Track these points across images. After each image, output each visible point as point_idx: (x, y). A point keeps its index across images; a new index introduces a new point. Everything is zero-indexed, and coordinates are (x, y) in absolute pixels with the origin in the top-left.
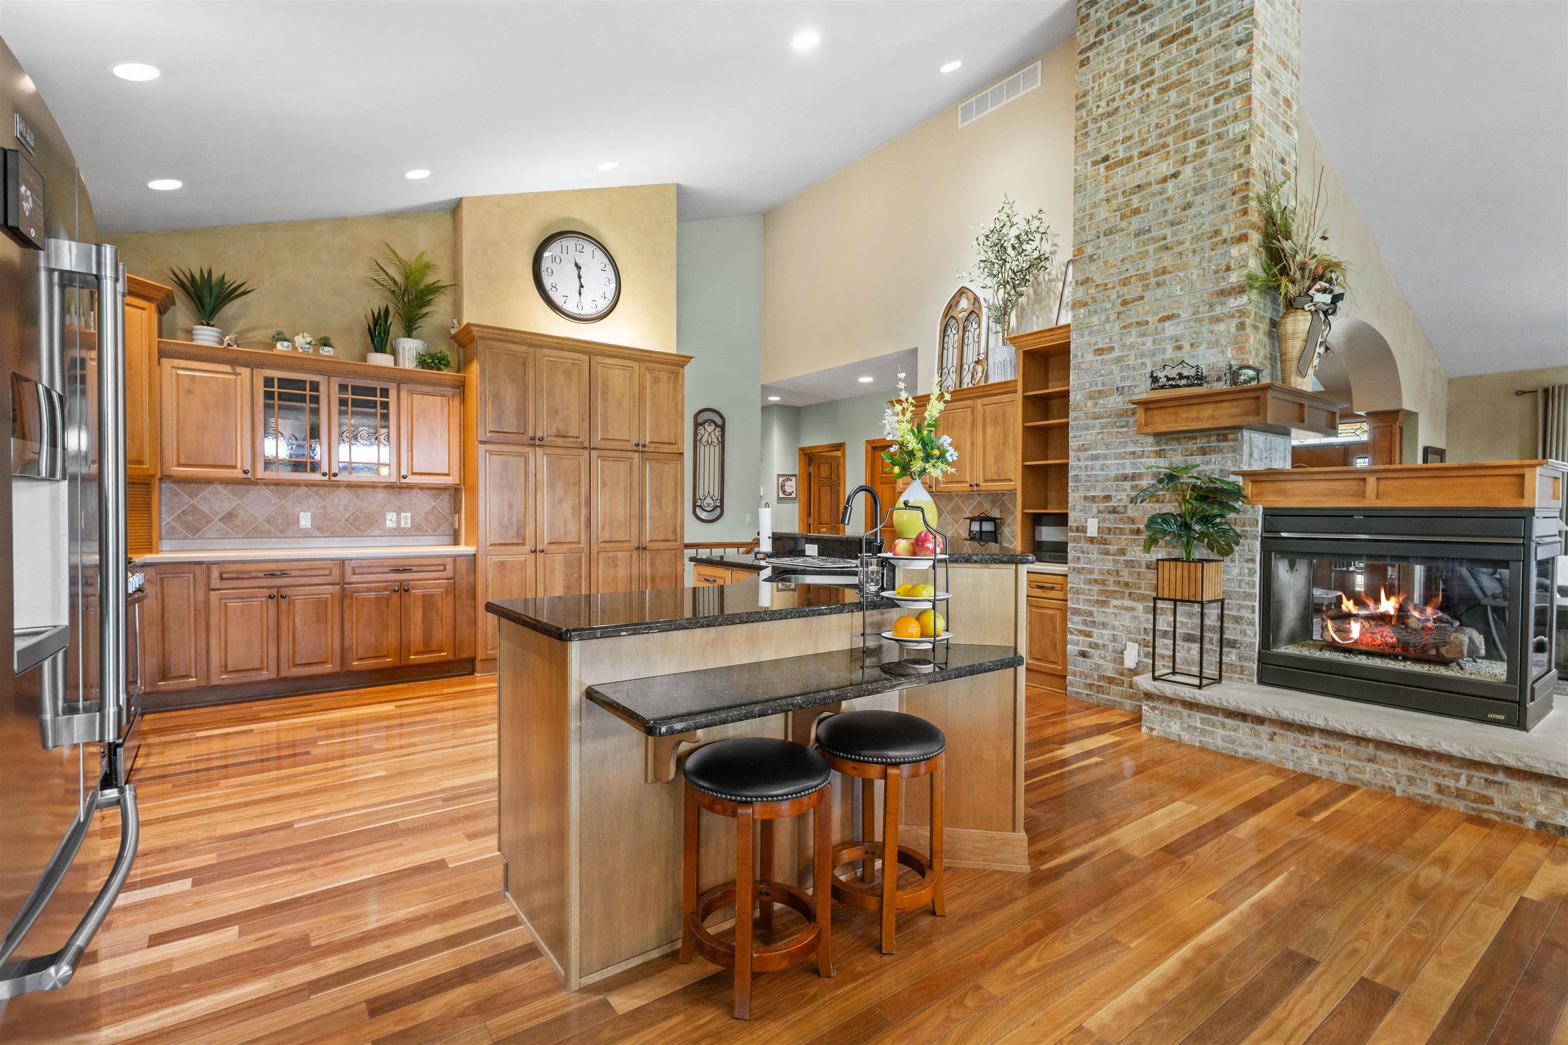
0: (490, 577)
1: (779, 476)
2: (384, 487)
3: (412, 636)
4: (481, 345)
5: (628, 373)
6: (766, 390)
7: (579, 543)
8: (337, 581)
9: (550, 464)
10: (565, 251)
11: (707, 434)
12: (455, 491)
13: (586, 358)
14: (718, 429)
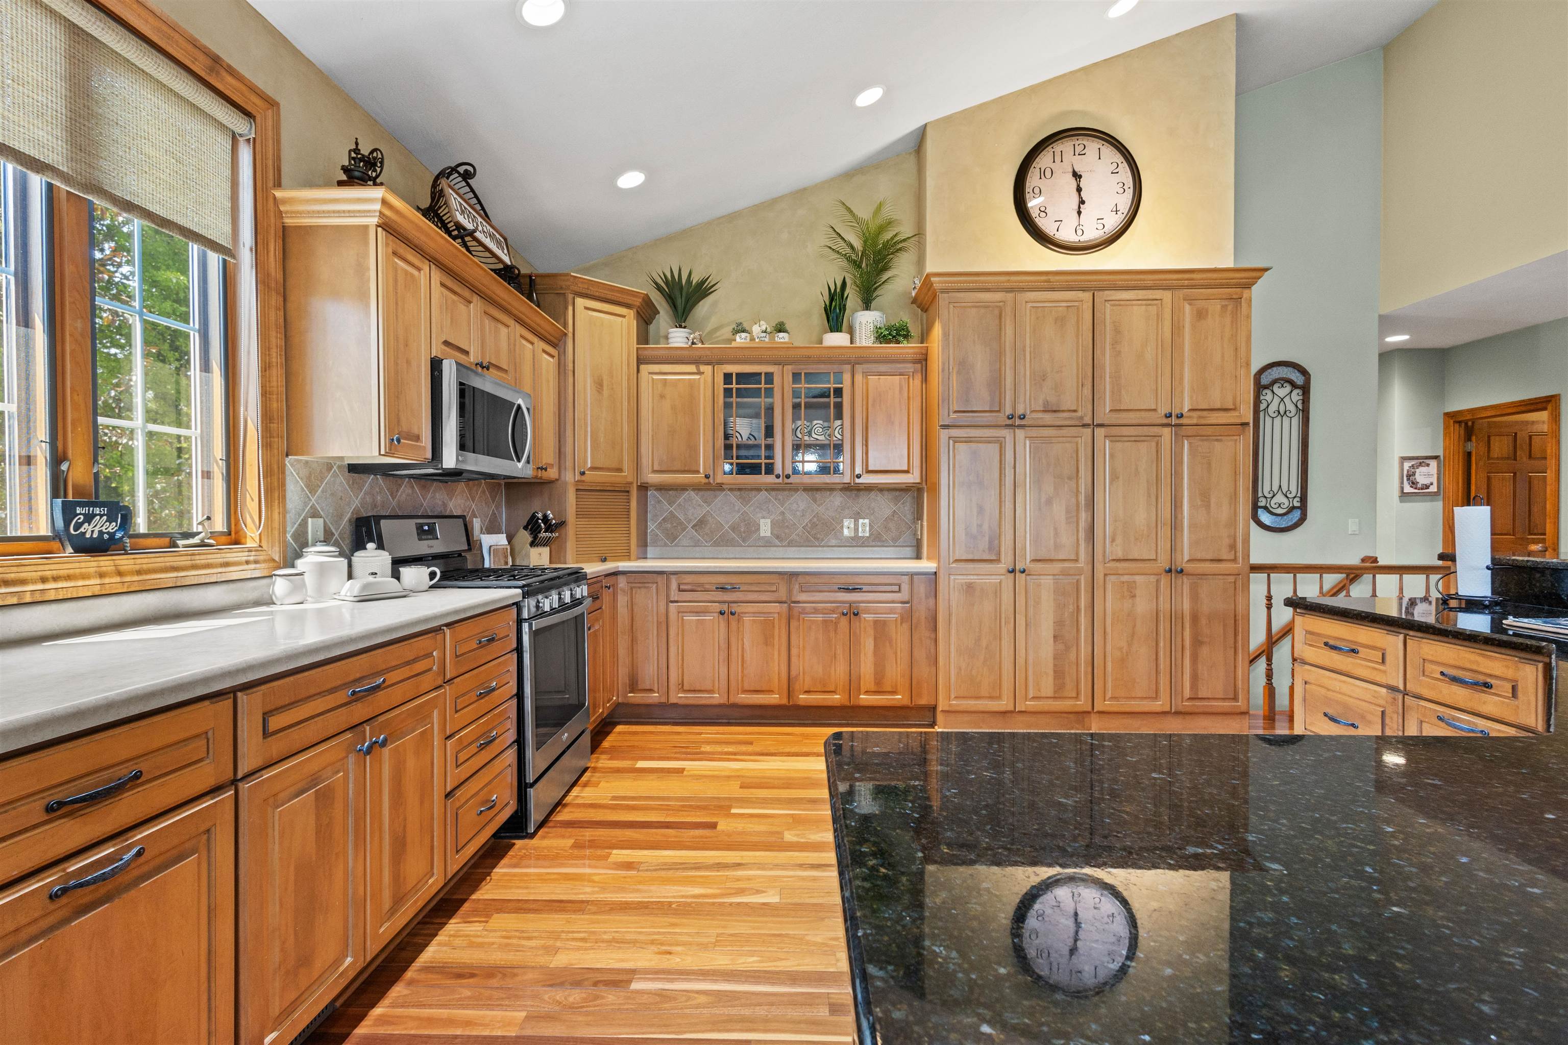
0: (954, 604)
1: (1404, 459)
2: (841, 490)
3: (862, 670)
4: (943, 299)
5: (1153, 310)
6: (1388, 323)
7: (1076, 560)
8: (784, 599)
9: (1035, 452)
10: (1058, 159)
11: (1276, 400)
12: (915, 492)
13: (1087, 296)
14: (1296, 392)
